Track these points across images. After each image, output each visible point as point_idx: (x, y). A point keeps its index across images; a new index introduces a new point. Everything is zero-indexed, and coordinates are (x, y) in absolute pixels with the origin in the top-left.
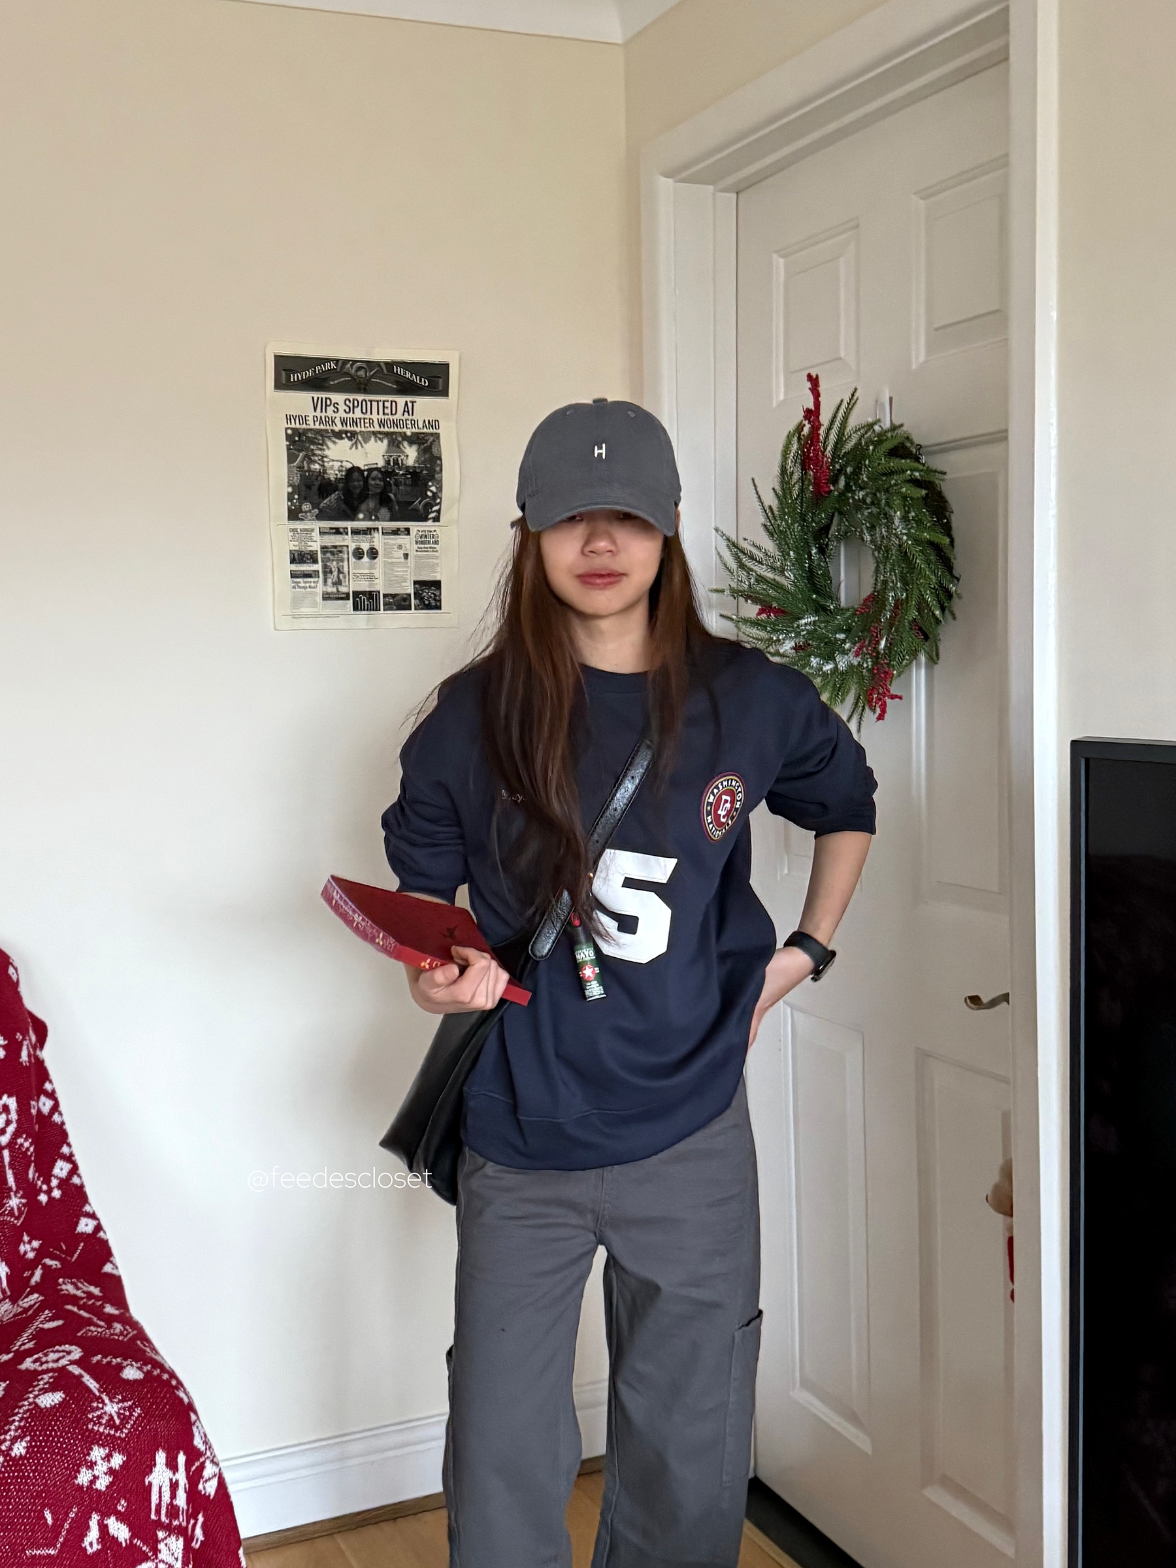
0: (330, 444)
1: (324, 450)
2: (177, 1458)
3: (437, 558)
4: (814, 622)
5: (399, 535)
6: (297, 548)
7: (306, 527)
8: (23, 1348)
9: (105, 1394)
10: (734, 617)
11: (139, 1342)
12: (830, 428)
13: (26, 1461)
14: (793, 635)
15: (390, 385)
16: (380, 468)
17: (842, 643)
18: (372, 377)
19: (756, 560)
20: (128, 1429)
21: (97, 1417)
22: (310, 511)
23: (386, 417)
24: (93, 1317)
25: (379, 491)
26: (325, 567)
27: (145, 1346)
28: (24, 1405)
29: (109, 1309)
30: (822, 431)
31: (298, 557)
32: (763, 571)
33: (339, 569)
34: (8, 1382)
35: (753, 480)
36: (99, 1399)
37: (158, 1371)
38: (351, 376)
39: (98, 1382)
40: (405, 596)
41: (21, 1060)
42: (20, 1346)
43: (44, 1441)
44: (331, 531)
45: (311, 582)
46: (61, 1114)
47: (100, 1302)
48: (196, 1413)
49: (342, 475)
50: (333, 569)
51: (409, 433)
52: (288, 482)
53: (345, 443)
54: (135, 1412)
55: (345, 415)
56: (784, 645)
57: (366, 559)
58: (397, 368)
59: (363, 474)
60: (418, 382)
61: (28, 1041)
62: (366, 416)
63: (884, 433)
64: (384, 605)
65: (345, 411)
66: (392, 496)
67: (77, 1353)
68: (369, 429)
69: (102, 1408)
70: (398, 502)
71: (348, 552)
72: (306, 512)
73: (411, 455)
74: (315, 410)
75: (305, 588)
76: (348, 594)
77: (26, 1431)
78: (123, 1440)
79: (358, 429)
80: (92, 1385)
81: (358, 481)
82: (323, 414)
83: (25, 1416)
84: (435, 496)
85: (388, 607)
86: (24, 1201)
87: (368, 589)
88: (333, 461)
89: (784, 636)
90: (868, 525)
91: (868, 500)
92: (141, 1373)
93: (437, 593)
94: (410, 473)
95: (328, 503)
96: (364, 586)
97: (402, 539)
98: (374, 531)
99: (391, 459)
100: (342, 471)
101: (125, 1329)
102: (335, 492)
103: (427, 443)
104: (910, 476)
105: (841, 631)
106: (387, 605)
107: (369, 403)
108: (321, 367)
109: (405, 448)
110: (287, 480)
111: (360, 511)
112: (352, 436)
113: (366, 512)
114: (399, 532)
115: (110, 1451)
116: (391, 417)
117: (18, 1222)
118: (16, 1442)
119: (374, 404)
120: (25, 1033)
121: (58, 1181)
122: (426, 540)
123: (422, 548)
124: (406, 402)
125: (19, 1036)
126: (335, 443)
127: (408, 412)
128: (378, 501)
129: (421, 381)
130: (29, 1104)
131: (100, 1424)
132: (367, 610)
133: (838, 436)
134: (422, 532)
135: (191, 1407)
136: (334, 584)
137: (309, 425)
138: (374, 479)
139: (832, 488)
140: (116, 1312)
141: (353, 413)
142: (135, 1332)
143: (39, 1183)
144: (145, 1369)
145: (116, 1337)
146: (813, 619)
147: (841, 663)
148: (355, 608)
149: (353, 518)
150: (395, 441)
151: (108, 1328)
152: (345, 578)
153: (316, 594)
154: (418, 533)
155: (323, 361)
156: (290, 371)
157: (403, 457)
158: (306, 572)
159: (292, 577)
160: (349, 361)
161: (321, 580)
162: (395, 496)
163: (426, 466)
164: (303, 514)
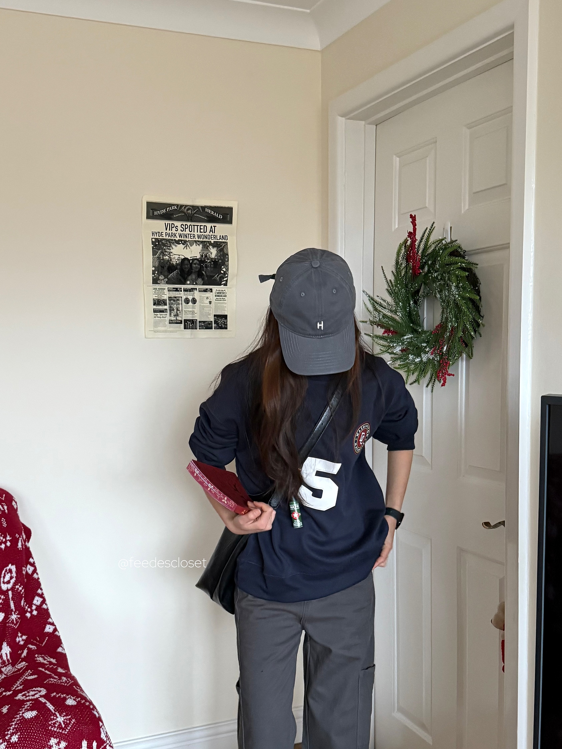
0: (173, 246)
1: (170, 249)
2: (92, 744)
3: (226, 303)
4: (411, 337)
5: (207, 292)
6: (157, 298)
7: (162, 287)
8: (17, 689)
9: (57, 712)
10: (371, 335)
11: (74, 687)
12: (421, 241)
13: (18, 745)
14: (401, 344)
15: (204, 218)
16: (198, 259)
17: (425, 348)
18: (194, 214)
19: (383, 307)
20: (69, 730)
21: (53, 723)
22: (163, 279)
23: (201, 234)
24: (52, 674)
25: (197, 270)
26: (170, 307)
27: (77, 688)
28: (17, 717)
29: (60, 670)
30: (417, 243)
31: (157, 302)
32: (386, 312)
33: (177, 309)
34: (9, 706)
35: (382, 267)
36: (54, 715)
37: (84, 701)
38: (184, 212)
39: (54, 707)
40: (210, 322)
41: (18, 547)
42: (16, 688)
43: (27, 735)
44: (174, 289)
45: (163, 314)
46: (37, 574)
47: (56, 666)
48: (102, 722)
49: (179, 262)
50: (174, 309)
51: (212, 242)
52: (153, 265)
53: (181, 246)
54: (72, 721)
55: (182, 232)
56: (396, 349)
57: (190, 304)
58: (207, 209)
59: (190, 262)
60: (217, 216)
61: (21, 538)
62: (191, 233)
63: (447, 244)
64: (199, 327)
65: (181, 230)
66: (204, 272)
67: (44, 692)
68: (193, 239)
69: (56, 719)
70: (207, 276)
71: (182, 300)
72: (161, 280)
73: (213, 252)
74: (166, 229)
75: (160, 317)
76: (181, 321)
77: (18, 730)
78: (66, 735)
79: (187, 240)
80: (51, 707)
81: (187, 265)
82: (170, 232)
83: (18, 722)
84: (225, 273)
85: (201, 327)
86: (19, 616)
87: (191, 319)
88: (175, 255)
89: (396, 344)
90: (438, 289)
91: (439, 278)
92: (75, 702)
93: (225, 321)
94: (213, 262)
95: (172, 276)
96: (189, 317)
97: (208, 294)
98: (195, 290)
99: (204, 254)
100: (179, 260)
101: (68, 680)
102: (175, 270)
103: (221, 246)
104: (460, 265)
105: (425, 342)
106: (201, 326)
107: (193, 227)
108: (170, 208)
109: (210, 249)
110: (152, 264)
111: (187, 281)
112: (184, 242)
113: (191, 281)
114: (207, 291)
115: (60, 740)
116: (204, 234)
117: (16, 627)
118: (13, 735)
119: (196, 227)
120: (20, 534)
121: (36, 607)
122: (220, 295)
123: (218, 299)
124: (211, 226)
125: (17, 536)
126: (176, 246)
127: (212, 231)
128: (197, 275)
129: (219, 216)
130: (22, 569)
131: (55, 727)
132: (191, 329)
133: (425, 245)
134: (218, 290)
135: (100, 719)
136: (174, 316)
137: (163, 237)
138: (195, 264)
139: (421, 271)
140: (64, 672)
141: (185, 231)
142: (73, 681)
143: (26, 607)
144: (77, 700)
145: (63, 684)
146: (410, 336)
147: (424, 358)
148: (185, 328)
149: (184, 283)
150: (206, 245)
151: (59, 680)
152: (180, 313)
153: (165, 320)
154: (217, 291)
155: (171, 205)
156: (154, 210)
157: (209, 254)
158: (161, 310)
159: (154, 312)
160: (184, 205)
161: (168, 313)
162: (205, 272)
163: (221, 258)
164: (160, 281)
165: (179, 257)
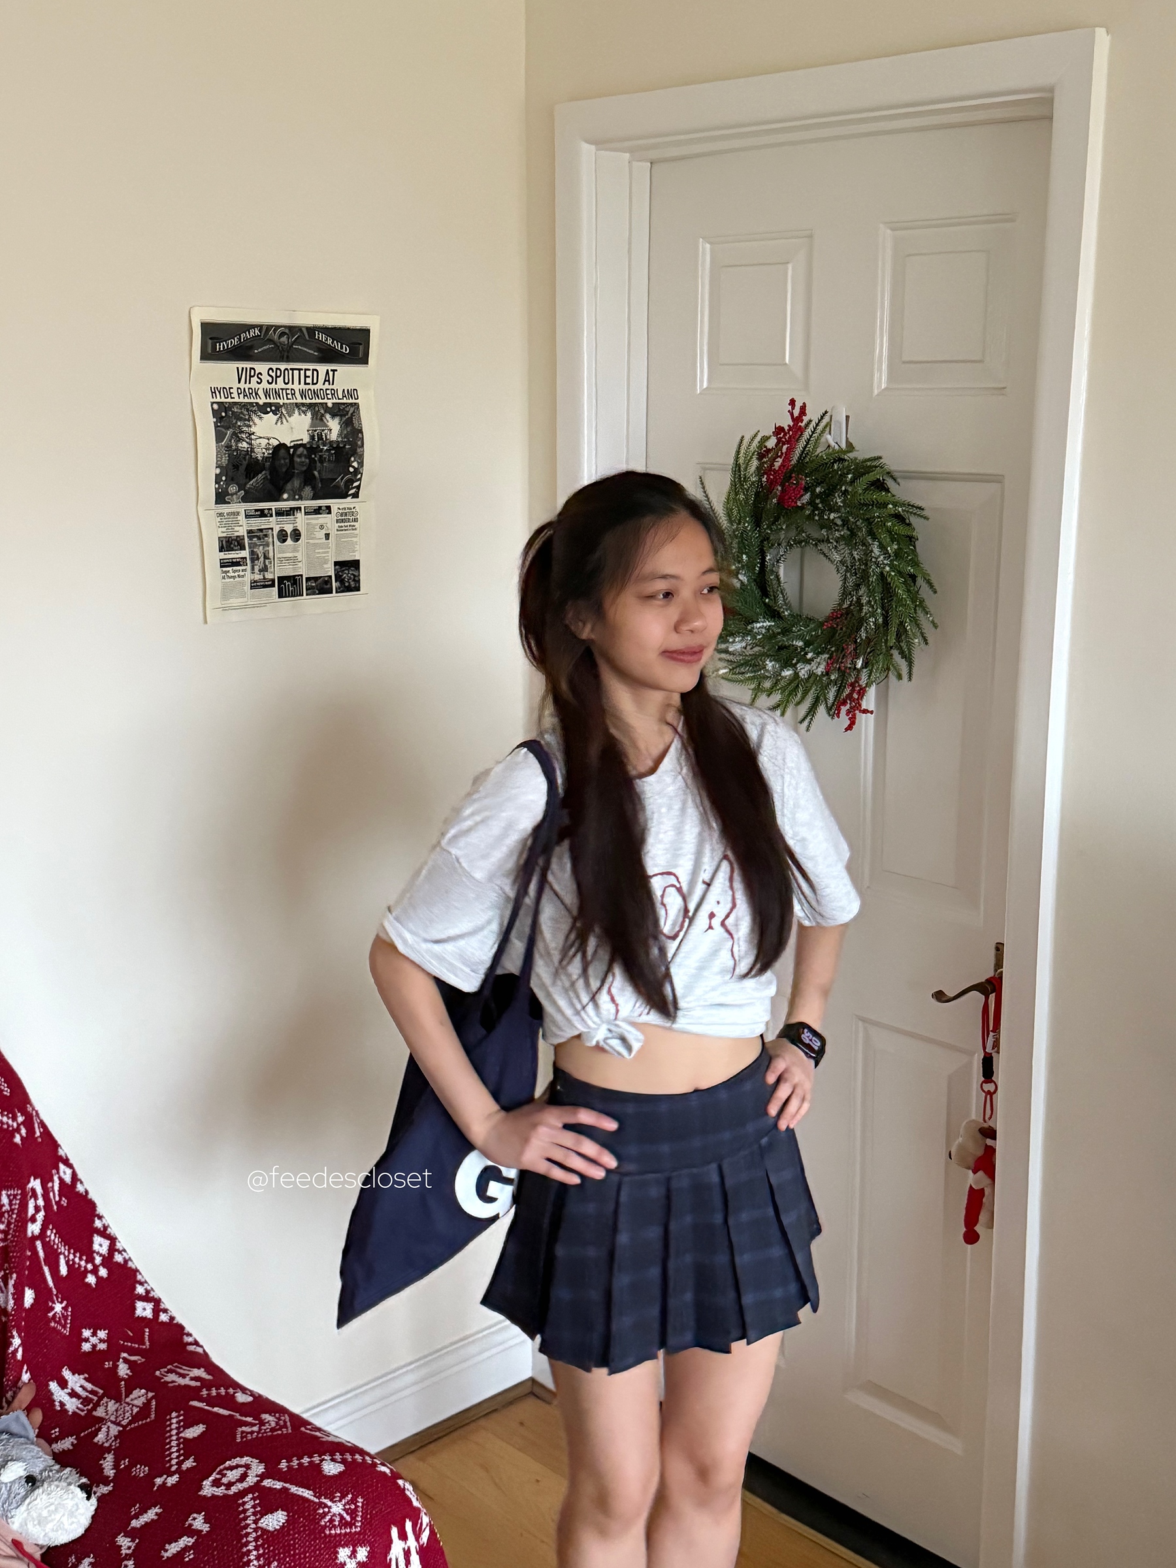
0: (256, 420)
3: (356, 536)
4: (770, 627)
5: (321, 514)
6: (225, 535)
15: (312, 352)
16: (305, 444)
17: (803, 652)
18: (293, 343)
22: (236, 493)
23: (307, 387)
25: (305, 468)
26: (252, 553)
31: (228, 544)
33: (265, 556)
38: (271, 341)
40: (326, 579)
44: (256, 513)
45: (239, 570)
49: (268, 454)
50: (260, 555)
51: (330, 405)
52: (217, 463)
53: (271, 417)
55: (269, 387)
58: (319, 334)
59: (289, 451)
60: (339, 349)
64: (307, 590)
65: (268, 381)
66: (316, 473)
68: (291, 401)
71: (273, 535)
72: (232, 495)
73: (334, 428)
74: (239, 382)
75: (234, 577)
76: (273, 581)
79: (281, 402)
81: (285, 459)
82: (247, 386)
84: (357, 471)
85: (311, 591)
87: (292, 574)
88: (261, 438)
93: (356, 574)
94: (334, 449)
95: (254, 484)
96: (288, 571)
97: (323, 518)
99: (316, 433)
102: (261, 473)
103: (347, 413)
106: (310, 589)
107: (291, 372)
108: (246, 334)
109: (328, 422)
110: (215, 462)
112: (276, 409)
113: (291, 492)
114: (321, 511)
116: (312, 387)
119: (296, 372)
122: (346, 518)
123: (342, 527)
124: (328, 370)
126: (261, 418)
127: (329, 381)
128: (302, 480)
129: (342, 348)
132: (292, 596)
136: (260, 571)
137: (234, 398)
138: (300, 456)
139: (799, 504)
141: (276, 383)
146: (769, 624)
147: (802, 671)
148: (280, 596)
149: (278, 499)
150: (318, 412)
152: (270, 563)
153: (243, 584)
154: (339, 511)
155: (248, 327)
156: (216, 340)
157: (326, 431)
158: (234, 560)
159: (221, 567)
160: (272, 326)
161: (249, 567)
162: (319, 473)
163: (348, 439)
164: (230, 497)
165: (268, 443)
